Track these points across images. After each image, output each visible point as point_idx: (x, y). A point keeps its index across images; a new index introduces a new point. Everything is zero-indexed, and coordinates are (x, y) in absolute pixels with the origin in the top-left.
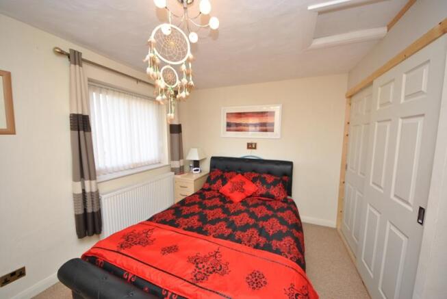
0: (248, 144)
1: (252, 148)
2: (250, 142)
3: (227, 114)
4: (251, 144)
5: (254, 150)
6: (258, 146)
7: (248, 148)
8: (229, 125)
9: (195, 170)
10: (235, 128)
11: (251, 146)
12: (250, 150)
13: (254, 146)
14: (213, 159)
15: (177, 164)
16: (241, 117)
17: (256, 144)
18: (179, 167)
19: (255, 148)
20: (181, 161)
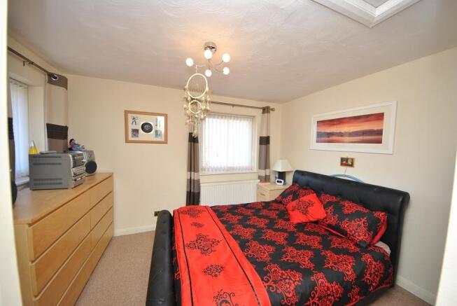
0: (342, 160)
1: (347, 165)
2: (345, 156)
3: (318, 122)
4: (347, 160)
5: (349, 169)
6: (356, 163)
7: (342, 164)
8: (320, 135)
9: (278, 182)
10: (327, 139)
11: (346, 162)
12: (345, 168)
13: (350, 163)
14: (297, 172)
15: (263, 173)
16: (334, 125)
17: (352, 160)
18: (264, 175)
19: (352, 165)
20: (268, 170)
